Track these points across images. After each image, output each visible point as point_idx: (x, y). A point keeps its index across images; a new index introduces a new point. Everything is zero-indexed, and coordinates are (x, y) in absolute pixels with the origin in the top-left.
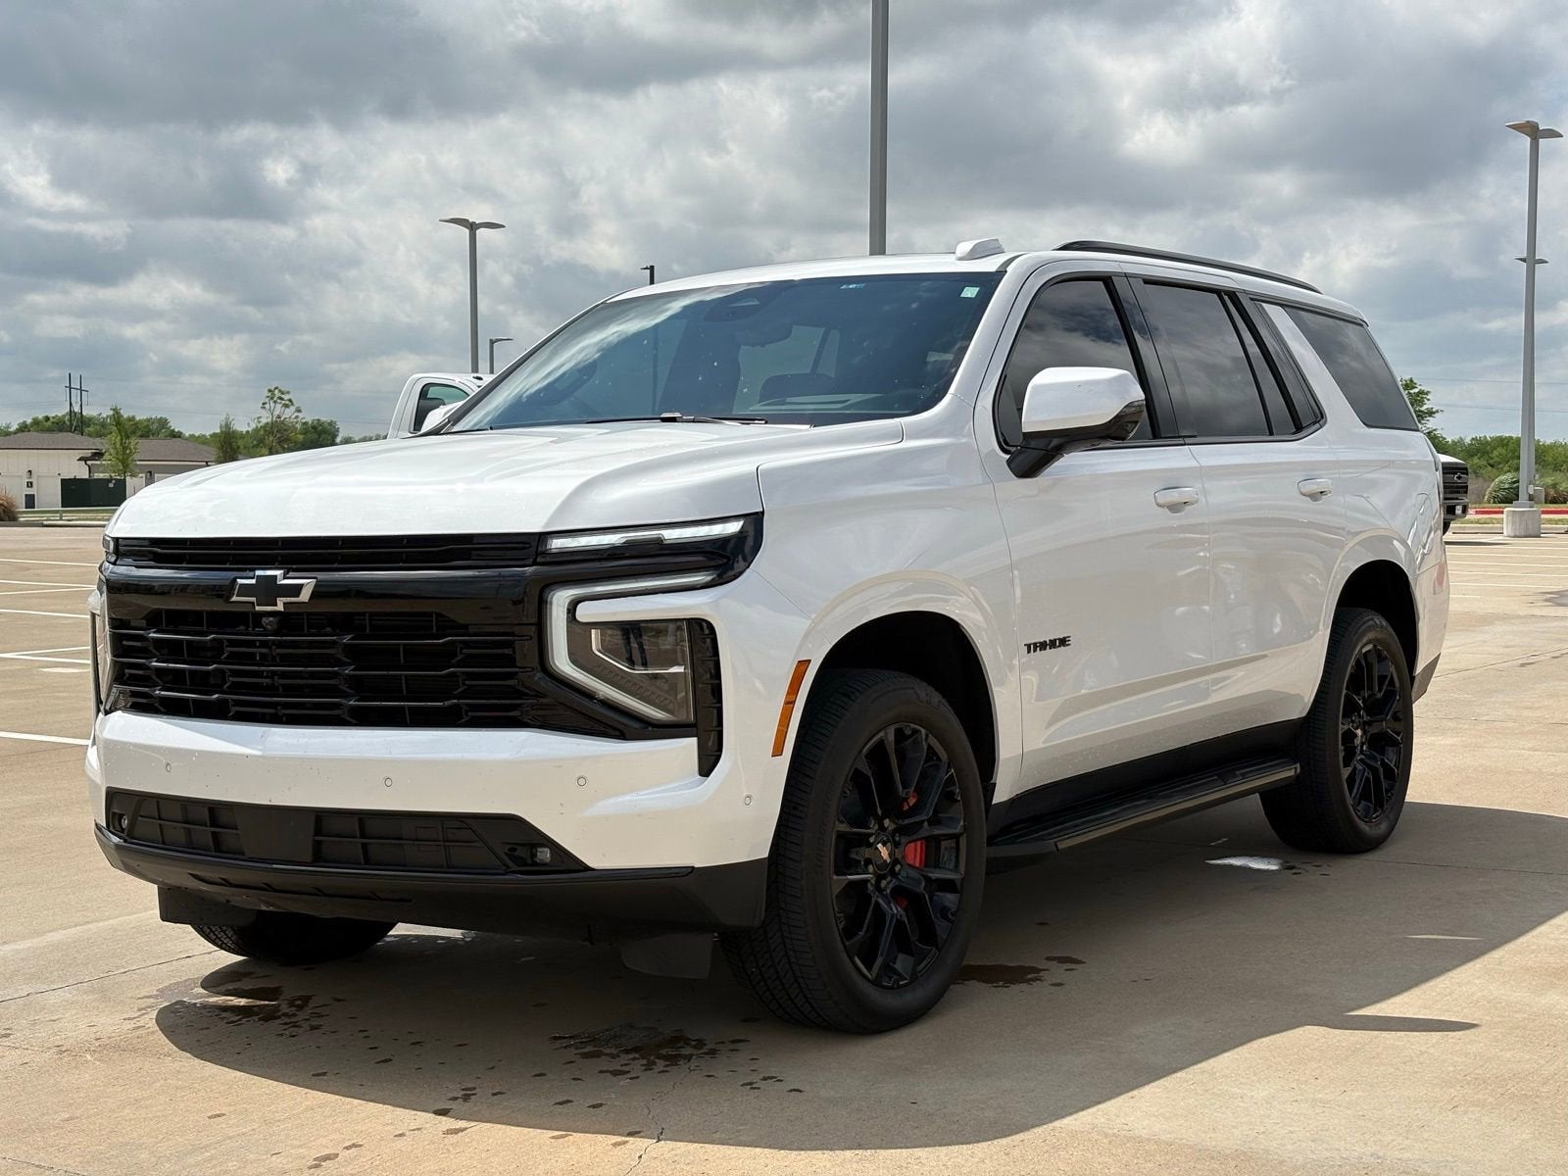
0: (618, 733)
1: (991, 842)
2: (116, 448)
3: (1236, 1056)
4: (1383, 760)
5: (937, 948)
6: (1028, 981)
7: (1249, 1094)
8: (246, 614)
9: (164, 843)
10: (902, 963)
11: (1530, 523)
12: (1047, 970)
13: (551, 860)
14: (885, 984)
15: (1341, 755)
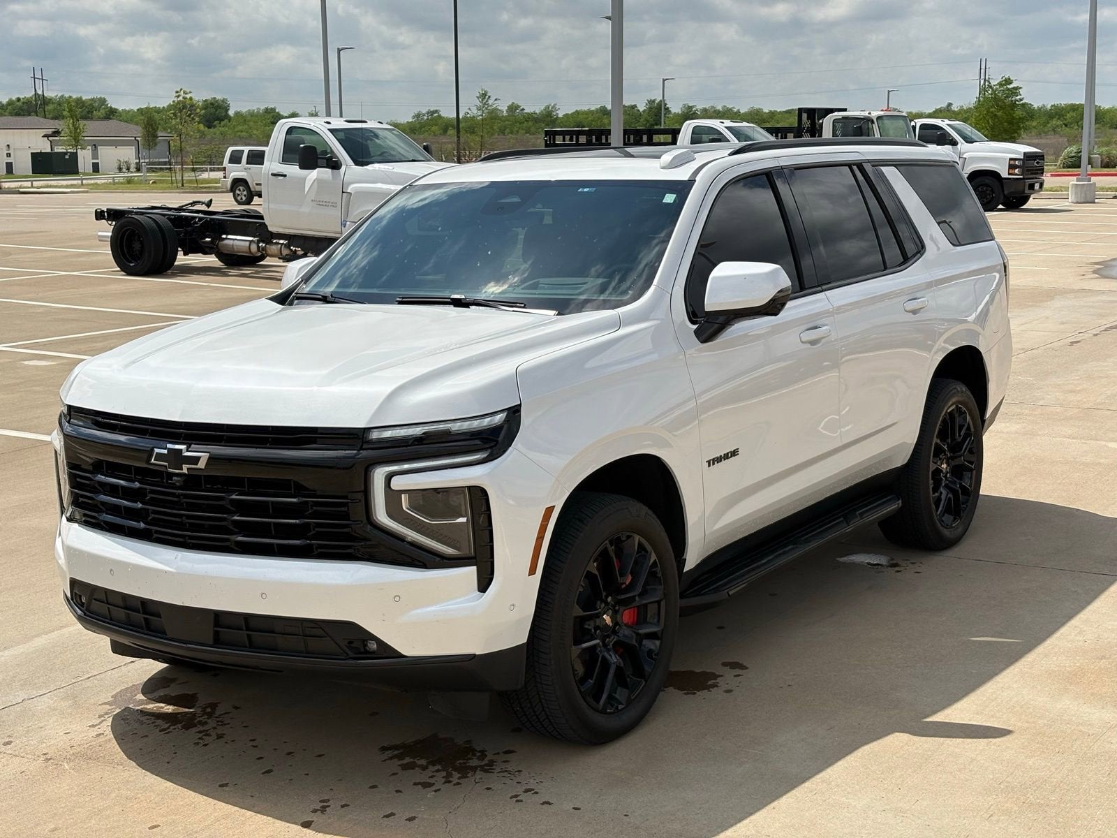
0: (421, 564)
1: (682, 596)
2: (70, 129)
3: (846, 765)
4: (960, 484)
5: (645, 680)
6: (708, 688)
7: (853, 804)
8: (162, 472)
9: (111, 619)
10: (621, 694)
11: (1088, 192)
12: (722, 676)
13: (377, 650)
14: (608, 711)
15: (931, 487)
